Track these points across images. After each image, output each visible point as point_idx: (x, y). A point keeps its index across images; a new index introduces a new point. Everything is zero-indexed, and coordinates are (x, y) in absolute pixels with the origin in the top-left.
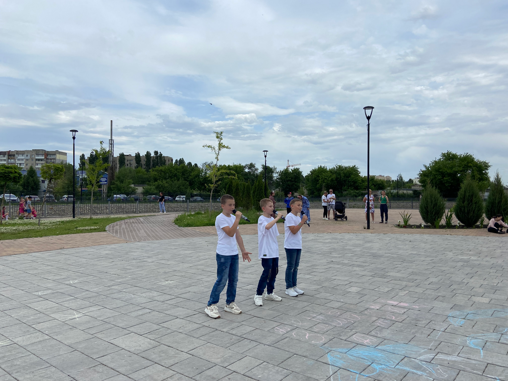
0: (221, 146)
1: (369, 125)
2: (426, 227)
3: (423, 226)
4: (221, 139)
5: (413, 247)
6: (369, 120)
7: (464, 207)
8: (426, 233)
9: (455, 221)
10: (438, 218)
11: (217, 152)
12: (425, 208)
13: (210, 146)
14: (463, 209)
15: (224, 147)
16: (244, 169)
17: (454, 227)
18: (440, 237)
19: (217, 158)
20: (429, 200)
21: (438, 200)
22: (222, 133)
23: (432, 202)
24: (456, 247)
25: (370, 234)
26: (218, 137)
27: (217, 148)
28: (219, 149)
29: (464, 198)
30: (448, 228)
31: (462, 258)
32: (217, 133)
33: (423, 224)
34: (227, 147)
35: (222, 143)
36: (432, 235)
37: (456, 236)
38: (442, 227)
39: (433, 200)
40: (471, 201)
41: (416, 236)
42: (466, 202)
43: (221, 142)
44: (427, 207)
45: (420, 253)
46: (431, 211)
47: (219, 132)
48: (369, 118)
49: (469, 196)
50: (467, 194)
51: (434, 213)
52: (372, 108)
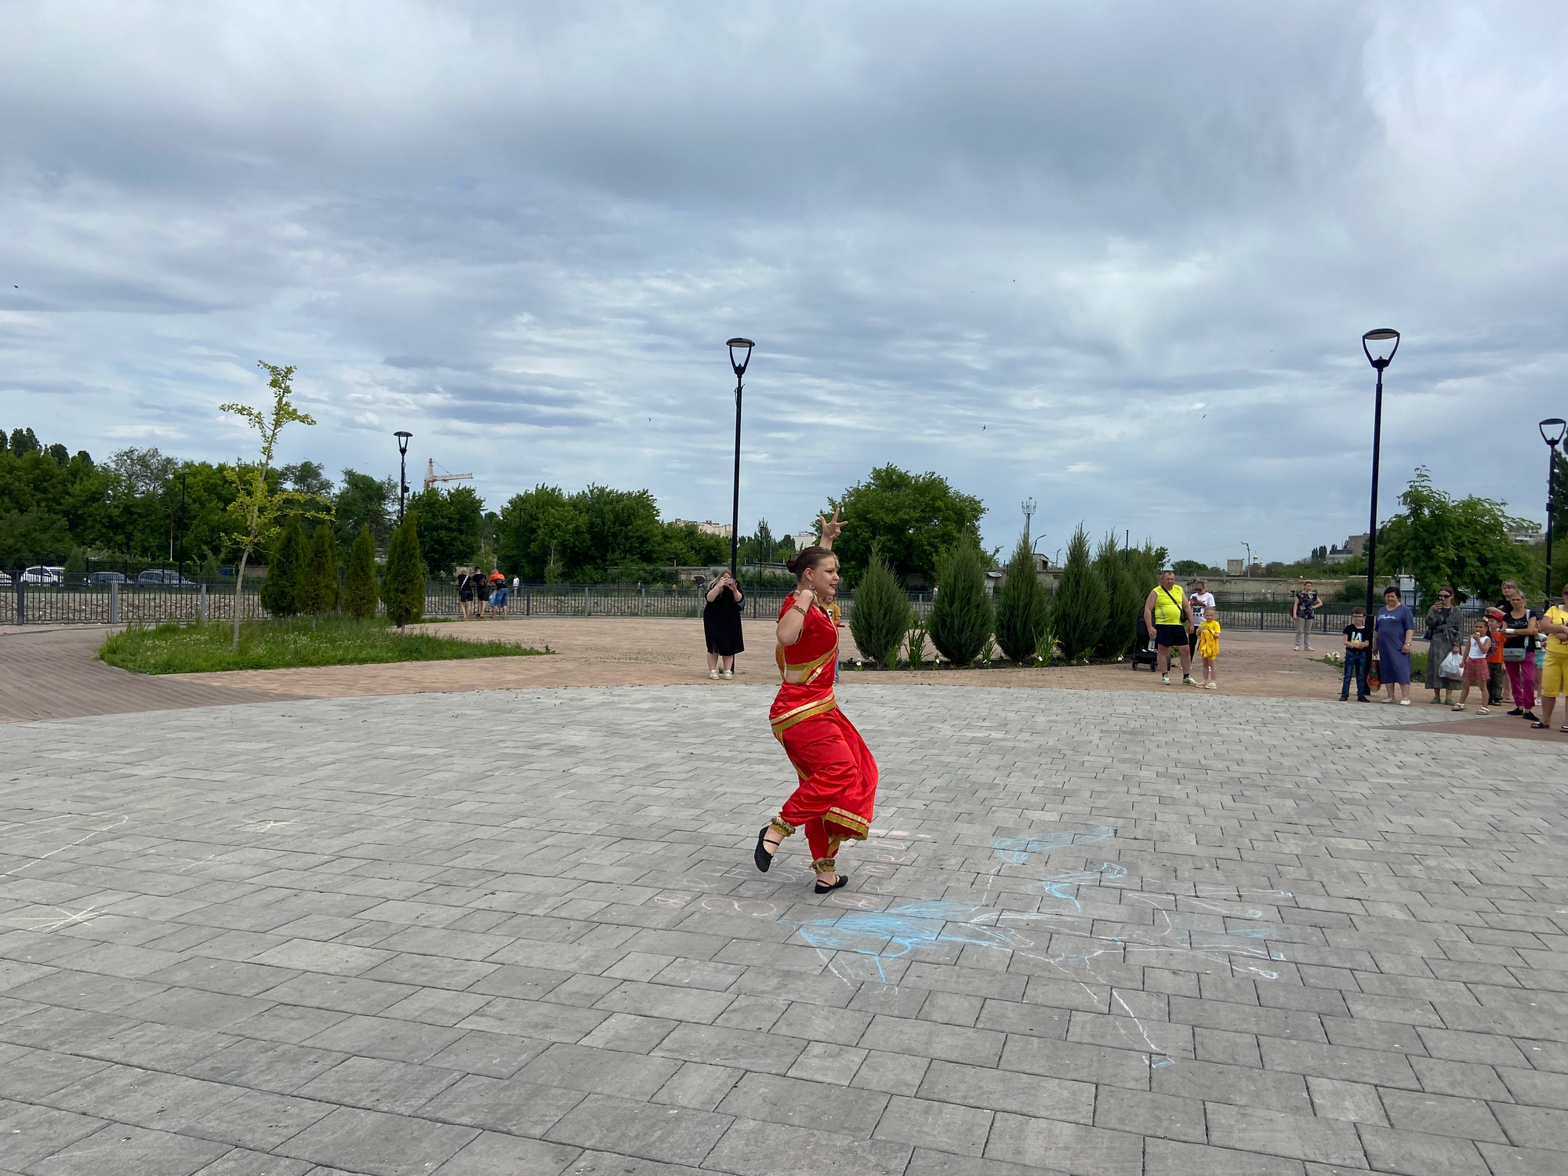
0: (284, 413)
1: (739, 390)
2: (866, 666)
3: (859, 664)
4: (287, 390)
5: (860, 716)
6: (740, 377)
7: (953, 617)
8: (874, 682)
9: (930, 650)
10: (894, 645)
11: (269, 433)
12: (865, 618)
13: (243, 409)
14: (949, 620)
15: (293, 415)
16: (278, 483)
17: (929, 665)
18: (908, 690)
19: (267, 451)
20: (875, 598)
21: (894, 597)
22: (289, 371)
23: (880, 603)
24: (951, 712)
25: (744, 687)
26: (274, 384)
27: (269, 420)
28: (278, 424)
29: (953, 593)
30: (915, 669)
31: (974, 735)
32: (274, 369)
33: (859, 659)
34: (304, 419)
35: (285, 405)
36: (889, 686)
37: (941, 687)
38: (903, 666)
39: (883, 597)
40: (969, 600)
41: (855, 690)
42: (957, 605)
43: (284, 400)
44: (870, 615)
45: (880, 728)
46: (877, 626)
47: (282, 366)
48: (740, 371)
49: (963, 589)
50: (960, 585)
51: (884, 632)
52: (751, 344)
